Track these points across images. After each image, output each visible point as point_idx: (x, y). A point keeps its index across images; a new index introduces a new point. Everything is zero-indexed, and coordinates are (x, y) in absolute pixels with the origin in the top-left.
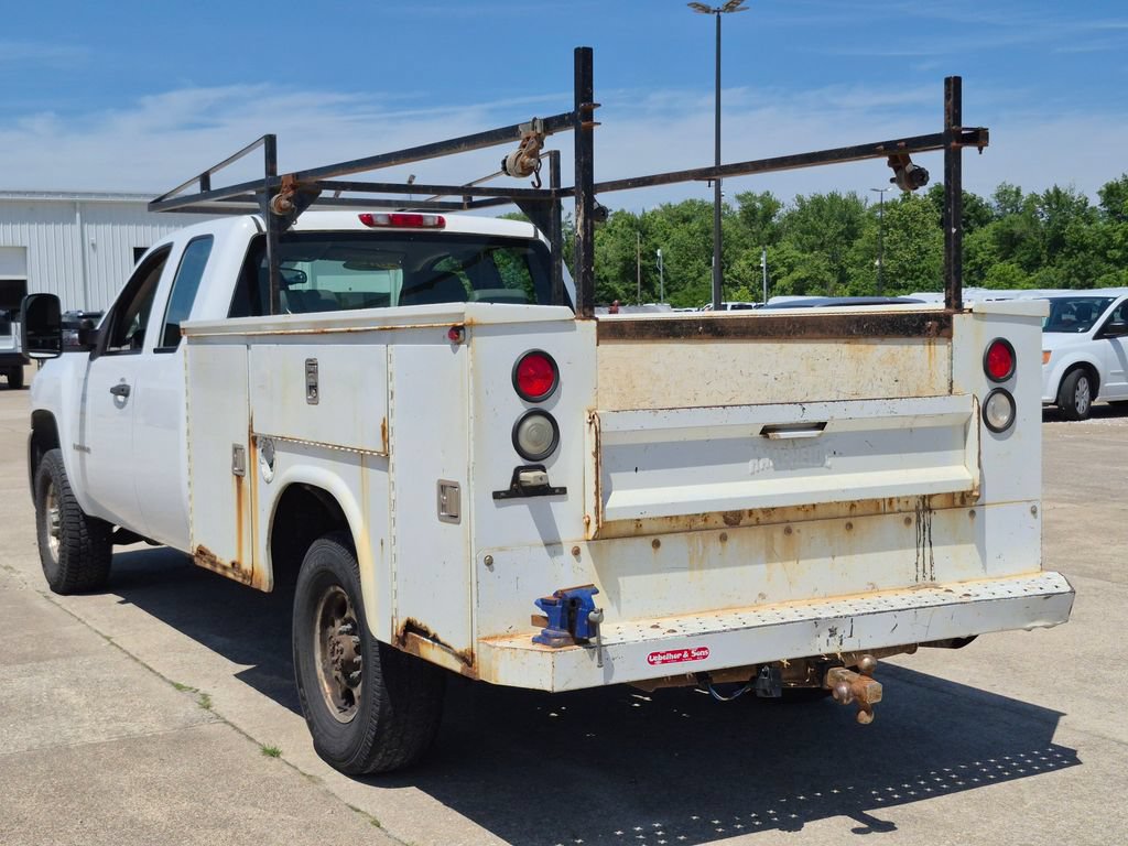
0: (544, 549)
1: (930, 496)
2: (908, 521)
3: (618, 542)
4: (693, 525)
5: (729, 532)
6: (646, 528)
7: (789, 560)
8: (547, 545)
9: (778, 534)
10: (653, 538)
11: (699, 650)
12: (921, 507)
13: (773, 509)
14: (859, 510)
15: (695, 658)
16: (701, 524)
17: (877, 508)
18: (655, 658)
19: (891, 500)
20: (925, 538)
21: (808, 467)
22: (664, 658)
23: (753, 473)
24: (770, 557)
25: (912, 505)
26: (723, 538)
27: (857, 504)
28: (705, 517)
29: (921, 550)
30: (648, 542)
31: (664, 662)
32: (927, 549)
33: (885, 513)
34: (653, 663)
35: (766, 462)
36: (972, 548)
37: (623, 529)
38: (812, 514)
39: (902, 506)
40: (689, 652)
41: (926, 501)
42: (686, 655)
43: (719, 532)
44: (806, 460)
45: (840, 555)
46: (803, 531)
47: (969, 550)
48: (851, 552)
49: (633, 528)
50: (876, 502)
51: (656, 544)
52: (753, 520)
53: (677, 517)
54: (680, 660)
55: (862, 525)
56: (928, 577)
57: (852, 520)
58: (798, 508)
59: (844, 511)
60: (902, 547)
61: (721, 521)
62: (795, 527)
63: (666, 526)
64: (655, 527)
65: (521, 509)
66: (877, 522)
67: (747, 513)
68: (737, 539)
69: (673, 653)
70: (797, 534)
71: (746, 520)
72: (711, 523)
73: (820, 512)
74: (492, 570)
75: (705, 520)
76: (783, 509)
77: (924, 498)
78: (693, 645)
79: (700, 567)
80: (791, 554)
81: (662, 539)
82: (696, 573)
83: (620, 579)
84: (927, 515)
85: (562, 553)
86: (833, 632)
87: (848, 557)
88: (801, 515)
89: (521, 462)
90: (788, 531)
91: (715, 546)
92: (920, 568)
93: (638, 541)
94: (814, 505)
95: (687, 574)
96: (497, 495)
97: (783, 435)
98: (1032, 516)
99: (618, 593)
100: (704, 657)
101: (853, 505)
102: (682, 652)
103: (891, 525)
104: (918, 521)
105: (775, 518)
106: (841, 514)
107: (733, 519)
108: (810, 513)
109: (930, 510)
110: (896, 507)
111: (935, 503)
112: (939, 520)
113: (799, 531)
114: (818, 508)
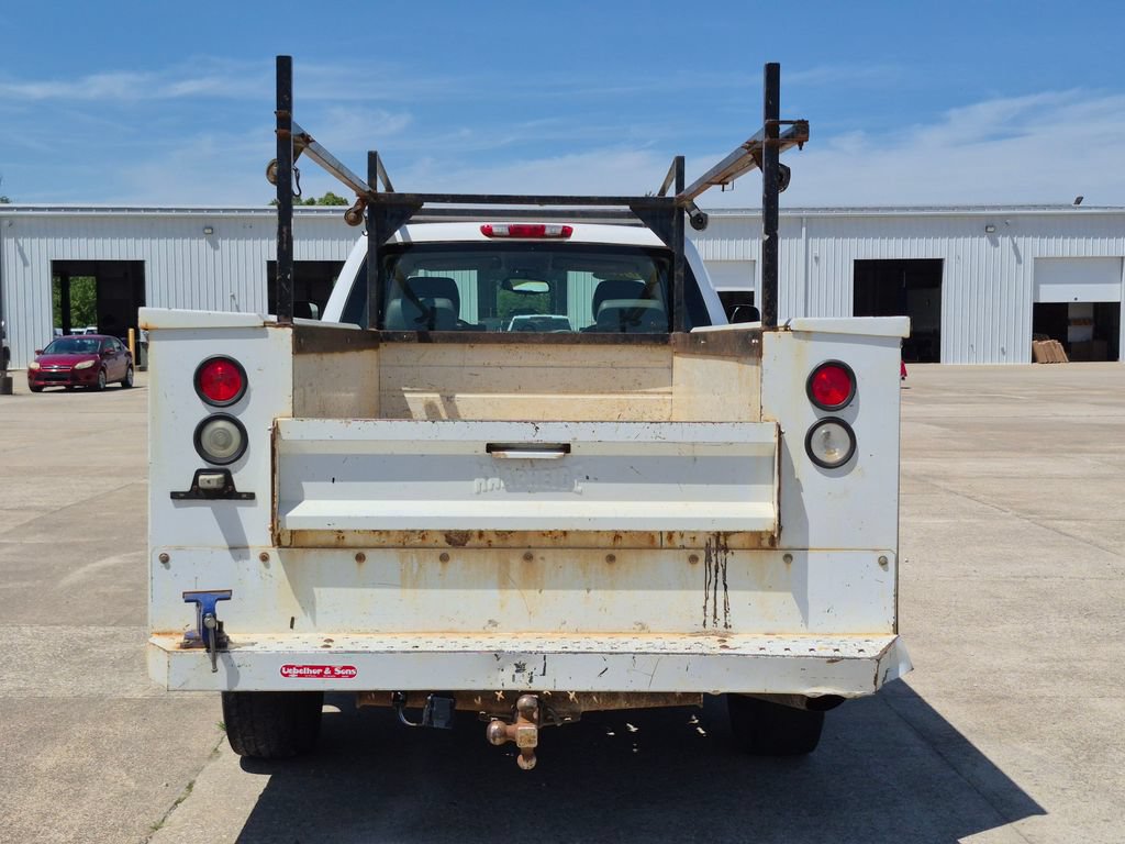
0: (228, 553)
1: (727, 534)
2: (693, 559)
3: (314, 552)
4: (409, 541)
5: (451, 552)
6: (349, 540)
7: (529, 588)
8: (232, 548)
9: (516, 561)
10: (357, 551)
11: (345, 668)
12: (714, 545)
13: (510, 532)
14: (625, 542)
15: (340, 676)
16: (418, 541)
17: (652, 542)
18: (289, 671)
19: (670, 535)
20: (717, 578)
21: (552, 491)
22: (301, 671)
23: (478, 493)
24: (504, 583)
25: (701, 542)
26: (444, 558)
27: (623, 535)
28: (423, 534)
29: (711, 593)
30: (352, 554)
31: (299, 675)
32: (721, 593)
33: (661, 548)
34: (287, 675)
35: (495, 481)
36: (789, 596)
37: (322, 540)
38: (562, 541)
39: (687, 542)
40: (332, 669)
41: (722, 540)
42: (327, 671)
43: (439, 552)
44: (547, 482)
45: (596, 588)
46: (548, 560)
47: (782, 601)
48: (613, 587)
49: (333, 539)
50: (650, 536)
51: (360, 558)
52: (483, 542)
53: (388, 532)
54: (321, 675)
55: (627, 559)
56: (721, 623)
57: (615, 552)
58: (543, 534)
59: (608, 541)
60: (684, 586)
61: (442, 541)
62: (538, 554)
63: (374, 540)
64: (361, 541)
65: (204, 512)
66: (648, 557)
67: (476, 534)
68: (460, 561)
69: (312, 668)
70: (540, 561)
71: (474, 541)
72: (430, 541)
73: (572, 540)
74: (168, 568)
75: (423, 538)
76: (524, 534)
77: (718, 535)
78: (338, 663)
79: (415, 585)
80: (531, 581)
81: (368, 553)
82: (409, 592)
83: (316, 590)
84: (721, 555)
85: (247, 558)
86: (520, 668)
87: (609, 592)
88: (547, 541)
89: (203, 465)
90: (528, 558)
91: (432, 564)
92: (710, 611)
93: (339, 552)
94: (565, 533)
95: (397, 592)
96: (175, 496)
97: (510, 454)
98: (881, 568)
99: (313, 603)
100: (351, 676)
101: (617, 536)
102: (323, 668)
103: (668, 562)
104: (708, 560)
105: (513, 542)
106: (600, 545)
107: (457, 540)
108: (559, 539)
109: (726, 549)
110: (678, 542)
111: (732, 542)
112: (737, 563)
113: (542, 558)
114: (570, 537)
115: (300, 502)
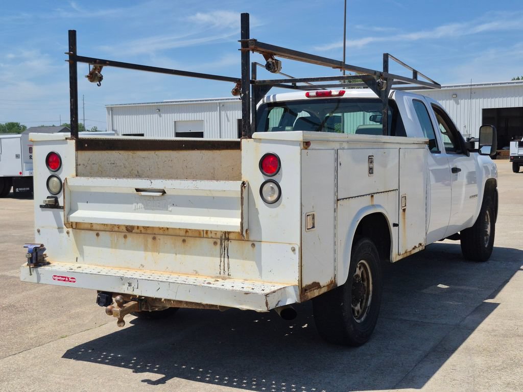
0: (57, 230)
1: (229, 233)
2: (215, 243)
3: (83, 231)
4: (113, 229)
5: (128, 234)
6: (94, 227)
7: (155, 252)
8: (59, 228)
9: (150, 240)
10: (97, 232)
11: (72, 278)
12: (224, 237)
13: (148, 227)
14: (190, 234)
15: (70, 281)
16: (116, 229)
17: (201, 234)
18: (55, 278)
19: (207, 232)
20: (225, 253)
21: (160, 210)
22: (59, 278)
23: (135, 210)
24: (146, 249)
25: (219, 235)
26: (125, 237)
27: (189, 230)
28: (119, 226)
29: (222, 259)
30: (95, 233)
31: (59, 280)
32: (226, 259)
33: (203, 237)
34: (54, 279)
35: (140, 205)
36: (253, 263)
37: (86, 226)
38: (166, 232)
39: (213, 235)
40: (68, 278)
41: (227, 235)
42: (67, 279)
43: (123, 234)
44: (159, 206)
45: (179, 254)
46: (162, 240)
47: (251, 265)
48: (185, 253)
49: (89, 227)
50: (199, 231)
51: (98, 235)
52: (139, 231)
53: (107, 225)
54: (65, 280)
55: (191, 241)
56: (227, 273)
57: (186, 238)
58: (160, 228)
59: (183, 233)
60: (212, 255)
61: (125, 229)
62: (158, 237)
63: (102, 228)
64: (98, 228)
65: (50, 213)
66: (198, 241)
67: (136, 228)
68: (130, 237)
69: (62, 277)
70: (158, 240)
71: (135, 230)
72: (121, 230)
73: (170, 232)
74: (40, 234)
75: (119, 228)
76: (153, 228)
77: (225, 233)
78: (70, 276)
79: (116, 248)
80: (156, 249)
81: (101, 233)
82: (114, 250)
83: (84, 247)
84: (226, 242)
85: (63, 232)
86: (130, 285)
87: (184, 256)
88: (161, 232)
89: (50, 195)
90: (154, 238)
91: (122, 240)
92: (222, 268)
93: (91, 232)
94: (168, 229)
95: (110, 250)
96: (41, 206)
97: (143, 193)
98: (292, 253)
99: (83, 252)
100: (74, 282)
101: (187, 231)
102: (65, 277)
103: (206, 243)
104: (221, 244)
105: (149, 231)
106: (181, 235)
107: (130, 229)
108: (165, 231)
109: (228, 239)
110: (210, 235)
111: (231, 236)
112: (233, 246)
113: (159, 239)
114: (169, 230)
115: (76, 211)
